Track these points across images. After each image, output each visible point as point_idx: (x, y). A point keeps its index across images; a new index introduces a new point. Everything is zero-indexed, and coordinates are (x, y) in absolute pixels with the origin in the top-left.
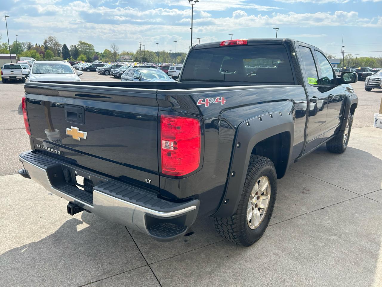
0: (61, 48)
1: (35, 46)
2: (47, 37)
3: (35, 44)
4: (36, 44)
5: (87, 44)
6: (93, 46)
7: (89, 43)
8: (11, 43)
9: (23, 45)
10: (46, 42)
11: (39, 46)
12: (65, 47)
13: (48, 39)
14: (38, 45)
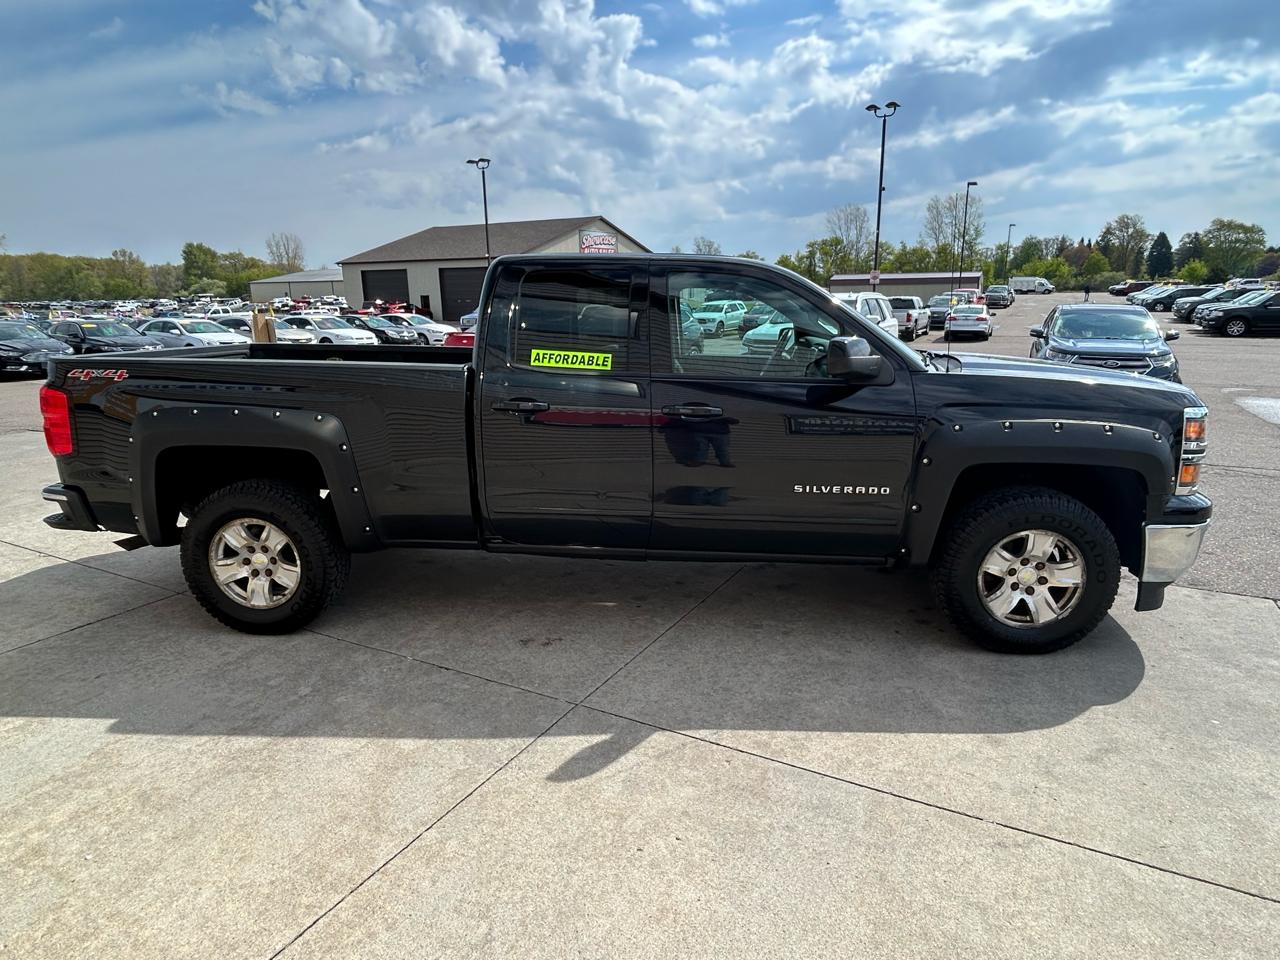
0: (1149, 245)
1: (1076, 245)
2: (1112, 219)
3: (1080, 240)
4: (1082, 241)
5: (1242, 227)
6: (1261, 230)
7: (1248, 224)
8: (1017, 242)
9: (1046, 246)
10: (1108, 231)
11: (1089, 245)
12: (1162, 240)
13: (1114, 224)
14: (1086, 243)
